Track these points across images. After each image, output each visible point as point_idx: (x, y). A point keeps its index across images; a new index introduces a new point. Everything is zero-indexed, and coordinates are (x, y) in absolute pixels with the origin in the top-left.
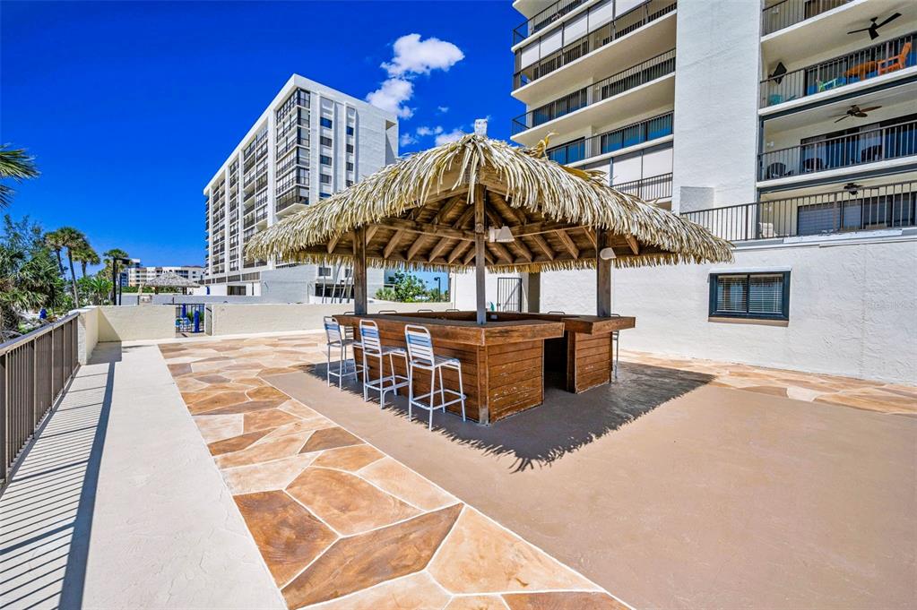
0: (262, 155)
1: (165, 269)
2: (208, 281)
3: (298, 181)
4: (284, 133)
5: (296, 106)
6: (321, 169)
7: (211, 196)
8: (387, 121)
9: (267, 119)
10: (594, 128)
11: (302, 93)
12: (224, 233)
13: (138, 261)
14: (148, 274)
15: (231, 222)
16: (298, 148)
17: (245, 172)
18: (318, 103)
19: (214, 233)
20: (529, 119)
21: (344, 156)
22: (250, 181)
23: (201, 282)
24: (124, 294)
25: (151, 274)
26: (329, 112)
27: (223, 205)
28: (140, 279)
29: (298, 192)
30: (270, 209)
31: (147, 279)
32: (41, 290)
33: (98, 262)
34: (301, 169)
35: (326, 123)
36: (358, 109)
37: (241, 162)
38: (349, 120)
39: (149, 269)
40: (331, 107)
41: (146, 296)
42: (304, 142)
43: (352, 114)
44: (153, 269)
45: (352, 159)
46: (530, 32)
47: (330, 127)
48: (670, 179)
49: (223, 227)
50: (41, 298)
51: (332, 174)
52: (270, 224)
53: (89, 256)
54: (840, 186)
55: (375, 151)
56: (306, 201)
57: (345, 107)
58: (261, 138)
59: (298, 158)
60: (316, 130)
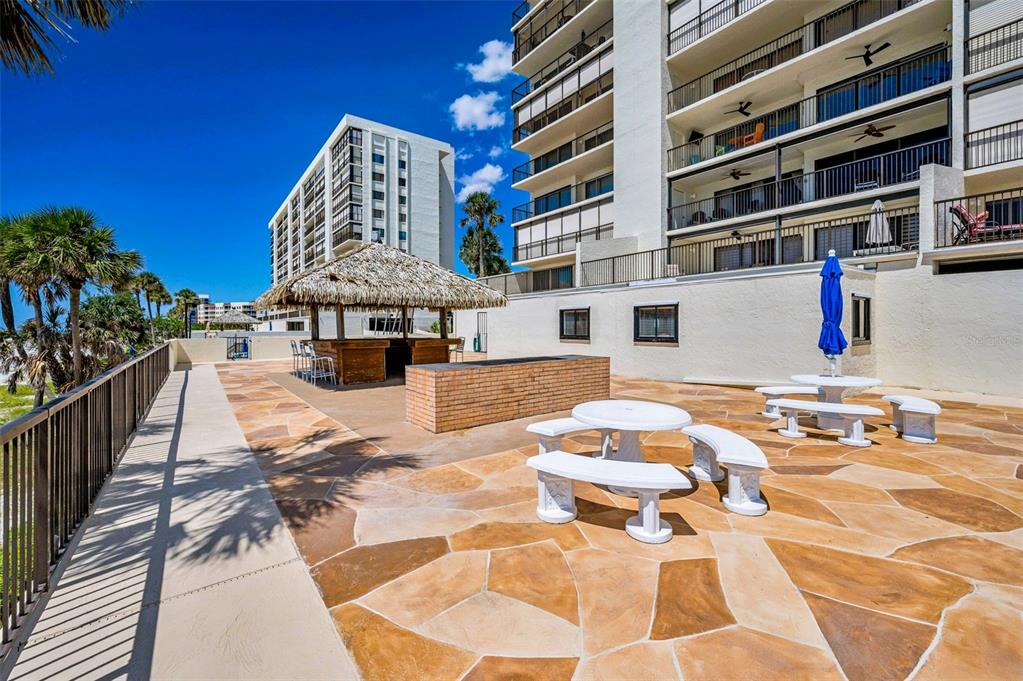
0: (321, 190)
1: (233, 304)
2: (272, 317)
3: (351, 217)
4: (339, 170)
5: (349, 144)
6: (373, 204)
7: (276, 230)
8: (440, 152)
9: (324, 156)
10: (578, 178)
11: (354, 132)
12: (286, 268)
13: (207, 297)
14: (216, 311)
15: (294, 256)
16: (351, 185)
17: (306, 207)
18: (370, 141)
19: (279, 268)
20: (532, 166)
21: (397, 190)
22: (310, 216)
23: (266, 318)
24: (193, 332)
25: (219, 311)
26: (381, 148)
27: (286, 239)
28: (209, 315)
29: (351, 228)
30: (328, 245)
31: (216, 315)
32: (134, 329)
33: (170, 302)
34: (354, 204)
35: (377, 159)
36: (410, 142)
37: (302, 197)
38: (401, 154)
39: (217, 305)
40: (382, 142)
41: (212, 333)
42: (357, 179)
43: (404, 148)
44: (222, 305)
45: (405, 192)
46: (532, 88)
47: (382, 162)
48: (612, 228)
49: (286, 262)
50: (136, 334)
51: (385, 209)
52: (327, 259)
53: (163, 297)
54: (728, 233)
55: (428, 182)
56: (359, 236)
57: (396, 142)
58: (318, 175)
59: (351, 194)
60: (368, 167)
